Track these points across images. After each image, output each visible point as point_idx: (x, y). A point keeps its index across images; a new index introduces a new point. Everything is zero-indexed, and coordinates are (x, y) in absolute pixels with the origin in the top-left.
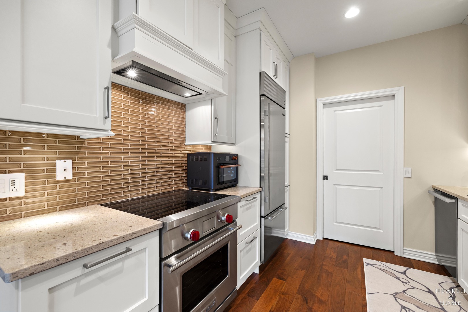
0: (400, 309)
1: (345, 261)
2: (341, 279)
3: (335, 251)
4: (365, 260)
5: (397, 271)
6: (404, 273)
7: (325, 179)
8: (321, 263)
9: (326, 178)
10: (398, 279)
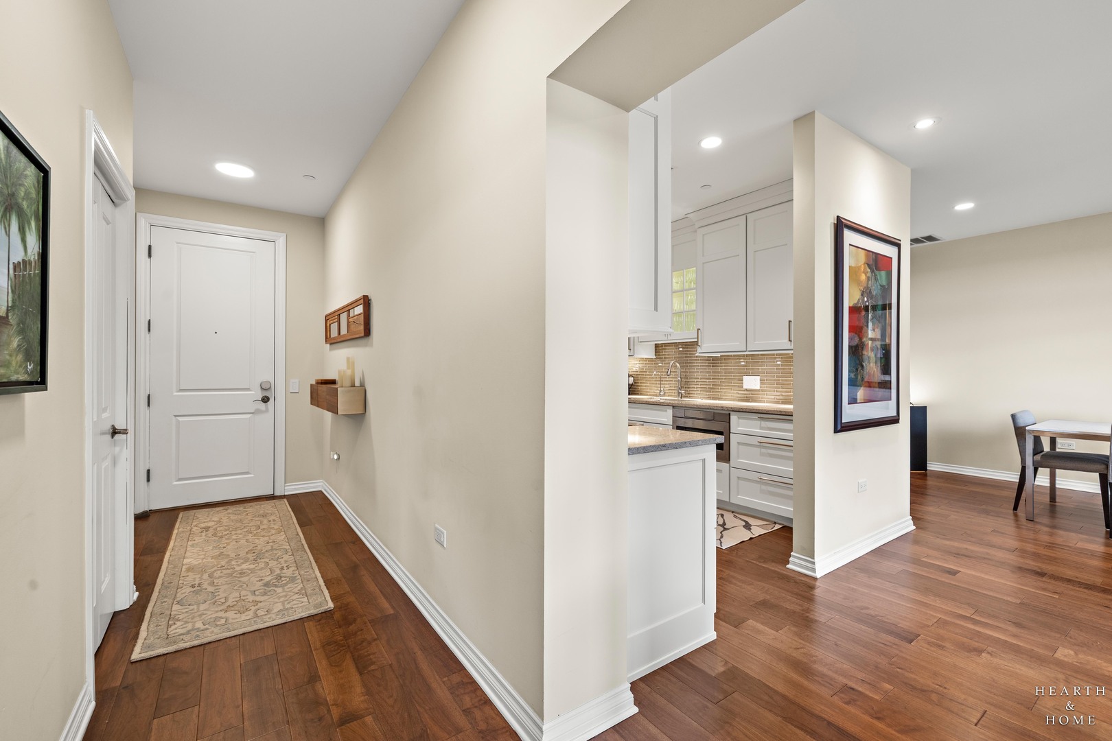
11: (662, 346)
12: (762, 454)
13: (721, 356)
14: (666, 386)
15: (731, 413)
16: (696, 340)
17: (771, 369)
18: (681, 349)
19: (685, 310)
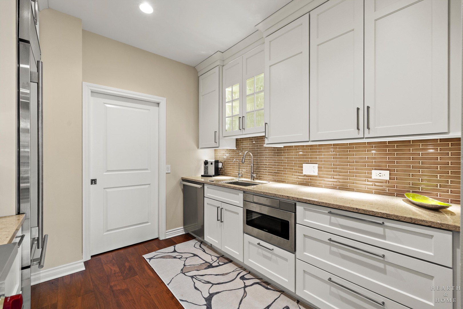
0: (192, 280)
1: (130, 268)
2: (139, 288)
3: (113, 264)
4: (146, 256)
5: (170, 252)
6: (175, 251)
7: (93, 183)
8: (109, 286)
9: (93, 181)
10: (175, 257)
11: (240, 141)
12: (332, 253)
13: (285, 147)
14: (243, 170)
15: (297, 203)
16: (263, 134)
17: (327, 158)
18: (254, 142)
19: (256, 109)
